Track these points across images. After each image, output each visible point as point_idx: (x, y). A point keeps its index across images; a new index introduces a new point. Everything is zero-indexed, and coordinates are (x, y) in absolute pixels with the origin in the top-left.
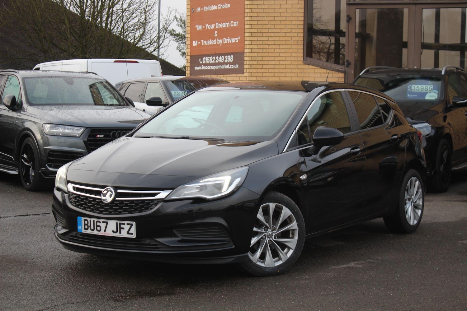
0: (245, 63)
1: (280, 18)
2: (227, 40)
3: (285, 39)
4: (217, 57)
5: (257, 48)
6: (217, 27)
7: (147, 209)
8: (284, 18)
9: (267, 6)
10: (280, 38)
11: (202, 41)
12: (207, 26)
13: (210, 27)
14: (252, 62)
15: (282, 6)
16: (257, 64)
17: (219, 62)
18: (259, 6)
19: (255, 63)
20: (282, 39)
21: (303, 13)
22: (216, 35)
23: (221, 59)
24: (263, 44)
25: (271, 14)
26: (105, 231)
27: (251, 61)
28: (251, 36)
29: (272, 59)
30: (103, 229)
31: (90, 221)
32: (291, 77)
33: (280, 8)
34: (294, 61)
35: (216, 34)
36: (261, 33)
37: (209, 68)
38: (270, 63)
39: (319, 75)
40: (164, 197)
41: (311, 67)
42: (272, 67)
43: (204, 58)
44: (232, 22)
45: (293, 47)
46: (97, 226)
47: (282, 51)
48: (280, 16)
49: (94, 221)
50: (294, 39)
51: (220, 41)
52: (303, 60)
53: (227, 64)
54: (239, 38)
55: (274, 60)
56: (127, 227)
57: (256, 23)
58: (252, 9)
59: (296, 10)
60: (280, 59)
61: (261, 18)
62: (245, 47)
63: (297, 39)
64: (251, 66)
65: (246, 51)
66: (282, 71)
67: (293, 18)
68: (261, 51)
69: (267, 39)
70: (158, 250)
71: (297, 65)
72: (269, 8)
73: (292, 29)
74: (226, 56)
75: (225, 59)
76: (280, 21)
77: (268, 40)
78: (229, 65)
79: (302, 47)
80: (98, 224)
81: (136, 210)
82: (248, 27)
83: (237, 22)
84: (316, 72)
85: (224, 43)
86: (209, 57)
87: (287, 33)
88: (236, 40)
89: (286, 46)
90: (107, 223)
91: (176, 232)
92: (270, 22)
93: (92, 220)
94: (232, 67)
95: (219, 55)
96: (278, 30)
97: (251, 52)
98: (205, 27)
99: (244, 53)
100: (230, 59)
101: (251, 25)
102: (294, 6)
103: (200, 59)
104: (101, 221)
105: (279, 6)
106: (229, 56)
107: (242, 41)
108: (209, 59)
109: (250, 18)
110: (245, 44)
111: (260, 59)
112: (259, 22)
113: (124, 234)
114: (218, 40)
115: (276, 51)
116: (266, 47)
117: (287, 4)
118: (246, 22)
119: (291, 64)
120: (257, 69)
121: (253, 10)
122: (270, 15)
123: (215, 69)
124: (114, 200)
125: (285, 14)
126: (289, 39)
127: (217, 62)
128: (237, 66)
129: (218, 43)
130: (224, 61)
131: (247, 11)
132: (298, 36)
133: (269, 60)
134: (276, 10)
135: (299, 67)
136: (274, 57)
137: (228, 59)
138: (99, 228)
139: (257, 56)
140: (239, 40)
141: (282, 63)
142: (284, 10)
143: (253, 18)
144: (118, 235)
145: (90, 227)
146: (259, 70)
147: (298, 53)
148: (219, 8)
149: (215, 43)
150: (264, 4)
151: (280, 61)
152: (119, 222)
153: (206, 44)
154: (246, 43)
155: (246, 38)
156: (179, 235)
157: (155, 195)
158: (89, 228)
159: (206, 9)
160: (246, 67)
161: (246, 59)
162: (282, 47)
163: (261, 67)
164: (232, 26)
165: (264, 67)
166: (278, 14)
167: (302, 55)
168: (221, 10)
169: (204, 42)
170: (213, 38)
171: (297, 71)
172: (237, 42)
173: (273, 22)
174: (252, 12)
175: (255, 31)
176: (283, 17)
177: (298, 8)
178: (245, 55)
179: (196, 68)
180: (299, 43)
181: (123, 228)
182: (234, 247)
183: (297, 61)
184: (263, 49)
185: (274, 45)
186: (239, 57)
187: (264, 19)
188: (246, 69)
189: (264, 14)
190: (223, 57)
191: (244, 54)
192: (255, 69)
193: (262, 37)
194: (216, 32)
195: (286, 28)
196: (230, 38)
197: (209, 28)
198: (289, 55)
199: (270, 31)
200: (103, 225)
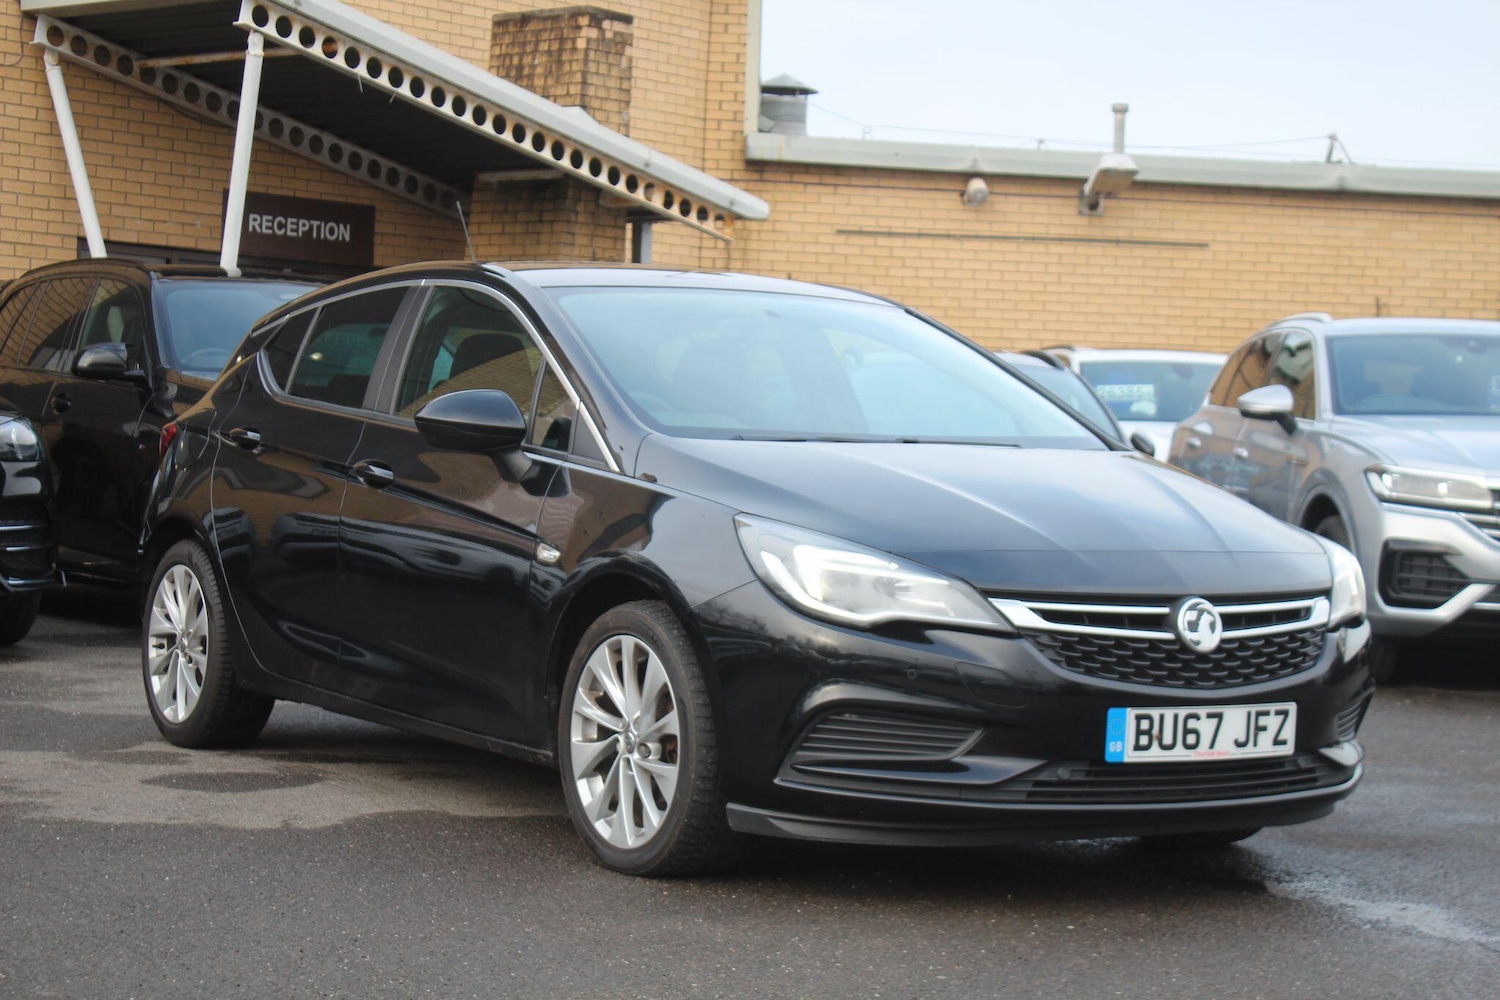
26: (1212, 746)
30: (1206, 740)
31: (1162, 717)
46: (1187, 731)
49: (1176, 717)
56: (1272, 722)
80: (1192, 724)
90: (1219, 716)
93: (1169, 713)
104: (1202, 711)
113: (1264, 748)
138: (1191, 739)
144: (1249, 752)
145: (1160, 739)
152: (1254, 708)
158: (1155, 744)
181: (1264, 729)
200: (1206, 727)
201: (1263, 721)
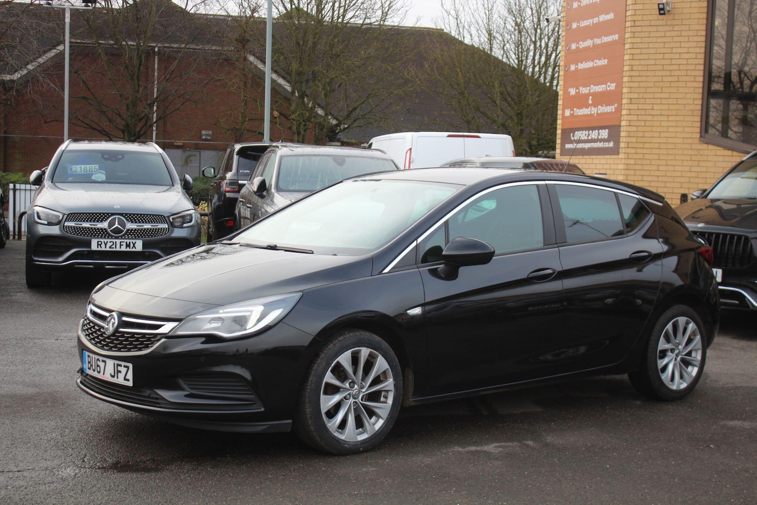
0: (621, 141)
1: (670, 79)
2: (602, 108)
3: (676, 107)
4: (591, 132)
5: (638, 120)
6: (591, 91)
7: (147, 347)
8: (675, 79)
9: (653, 62)
10: (669, 107)
11: (575, 109)
12: (581, 90)
13: (584, 90)
14: (629, 140)
15: (674, 62)
16: (637, 142)
17: (592, 138)
18: (643, 62)
19: (634, 140)
20: (671, 107)
21: (703, 71)
22: (590, 102)
23: (594, 134)
24: (645, 115)
25: (657, 73)
26: (104, 374)
27: (628, 138)
28: (629, 102)
29: (657, 135)
30: (102, 370)
31: (92, 357)
32: (683, 160)
33: (671, 64)
34: (687, 138)
35: (590, 100)
36: (644, 100)
37: (580, 146)
38: (654, 140)
39: (721, 159)
40: (167, 332)
41: (711, 147)
42: (656, 146)
43: (576, 133)
44: (609, 84)
45: (686, 118)
46: (97, 366)
47: (671, 124)
48: (671, 76)
49: (95, 359)
50: (688, 107)
51: (594, 110)
52: (700, 138)
53: (601, 140)
54: (616, 105)
55: (660, 137)
56: (124, 370)
57: (636, 85)
58: (632, 65)
59: (693, 67)
60: (668, 135)
61: (644, 79)
62: (622, 119)
63: (692, 107)
64: (628, 144)
65: (623, 123)
66: (670, 152)
67: (687, 79)
68: (643, 123)
69: (651, 108)
70: (158, 405)
71: (692, 144)
72: (655, 65)
73: (686, 93)
74: (600, 131)
75: (599, 134)
76: (670, 82)
77: (653, 109)
78: (603, 143)
79: (698, 119)
80: (98, 363)
81: (136, 348)
82: (626, 91)
83: (615, 84)
84: (717, 154)
85: (599, 112)
86: (581, 132)
87: (678, 100)
88: (612, 109)
89: (677, 117)
90: (105, 362)
91: (182, 382)
92: (657, 84)
94: (606, 145)
95: (593, 128)
96: (667, 96)
97: (630, 126)
98: (579, 91)
99: (620, 126)
100: (604, 134)
101: (631, 87)
102: (690, 61)
103: (572, 134)
104: (101, 359)
105: (668, 62)
106: (604, 130)
107: (619, 110)
108: (582, 133)
109: (629, 79)
110: (622, 114)
111: (640, 134)
112: (641, 85)
113: (120, 380)
114: (593, 109)
115: (664, 124)
116: (650, 118)
117: (680, 59)
118: (624, 84)
119: (683, 143)
120: (636, 148)
121: (634, 68)
122: (656, 75)
123: (588, 148)
124: (116, 331)
125: (678, 73)
126: (682, 107)
127: (590, 138)
128: (611, 144)
129: (593, 113)
130: (598, 137)
131: (626, 68)
132: (695, 103)
133: (653, 137)
134: (665, 67)
135: (694, 147)
136: (660, 132)
137: (603, 134)
138: (99, 369)
139: (638, 131)
140: (615, 108)
141: (670, 140)
142: (676, 67)
143: (633, 79)
144: (114, 380)
145: (92, 366)
146: (639, 151)
147: (694, 127)
148: (595, 65)
149: (589, 113)
150: (648, 59)
151: (668, 138)
152: (117, 362)
153: (579, 114)
154: (624, 112)
155: (623, 106)
156: (185, 387)
157: (159, 327)
158: (91, 368)
159: (581, 66)
160: (622, 145)
161: (622, 134)
162: (671, 118)
163: (641, 145)
164: (608, 89)
165: (646, 146)
166: (668, 73)
167: (698, 130)
168: (597, 67)
169: (577, 110)
170: (587, 106)
171: (690, 152)
172: (613, 111)
173: (661, 84)
174: (632, 70)
175: (636, 96)
176: (674, 77)
177: (696, 64)
178: (622, 129)
179: (568, 146)
180: (695, 113)
181: (120, 372)
182: (263, 409)
183: (692, 138)
184: (645, 121)
185: (661, 115)
186: (615, 132)
187: (649, 79)
188: (622, 148)
189: (648, 73)
190: (597, 131)
191: (620, 129)
192: (632, 149)
193: (645, 105)
194: (591, 97)
195: (677, 92)
196: (606, 106)
197: (583, 92)
198: (680, 129)
199: (656, 96)
200: (102, 364)
201: (120, 368)
